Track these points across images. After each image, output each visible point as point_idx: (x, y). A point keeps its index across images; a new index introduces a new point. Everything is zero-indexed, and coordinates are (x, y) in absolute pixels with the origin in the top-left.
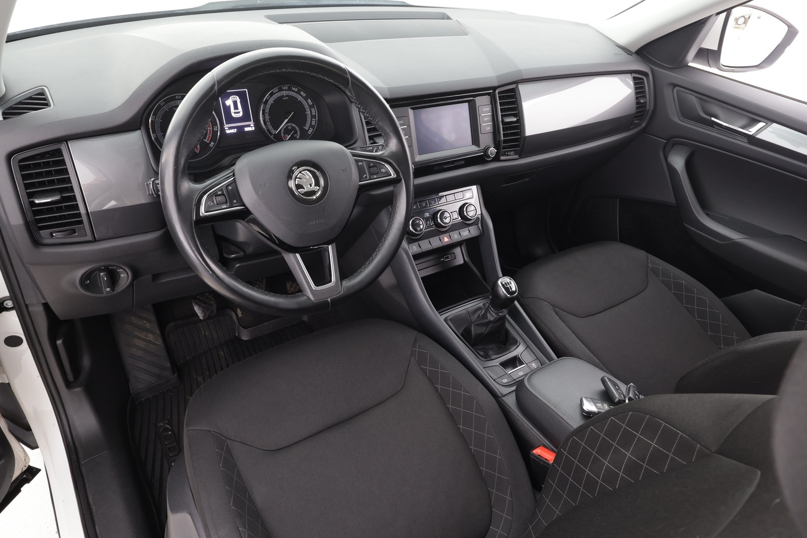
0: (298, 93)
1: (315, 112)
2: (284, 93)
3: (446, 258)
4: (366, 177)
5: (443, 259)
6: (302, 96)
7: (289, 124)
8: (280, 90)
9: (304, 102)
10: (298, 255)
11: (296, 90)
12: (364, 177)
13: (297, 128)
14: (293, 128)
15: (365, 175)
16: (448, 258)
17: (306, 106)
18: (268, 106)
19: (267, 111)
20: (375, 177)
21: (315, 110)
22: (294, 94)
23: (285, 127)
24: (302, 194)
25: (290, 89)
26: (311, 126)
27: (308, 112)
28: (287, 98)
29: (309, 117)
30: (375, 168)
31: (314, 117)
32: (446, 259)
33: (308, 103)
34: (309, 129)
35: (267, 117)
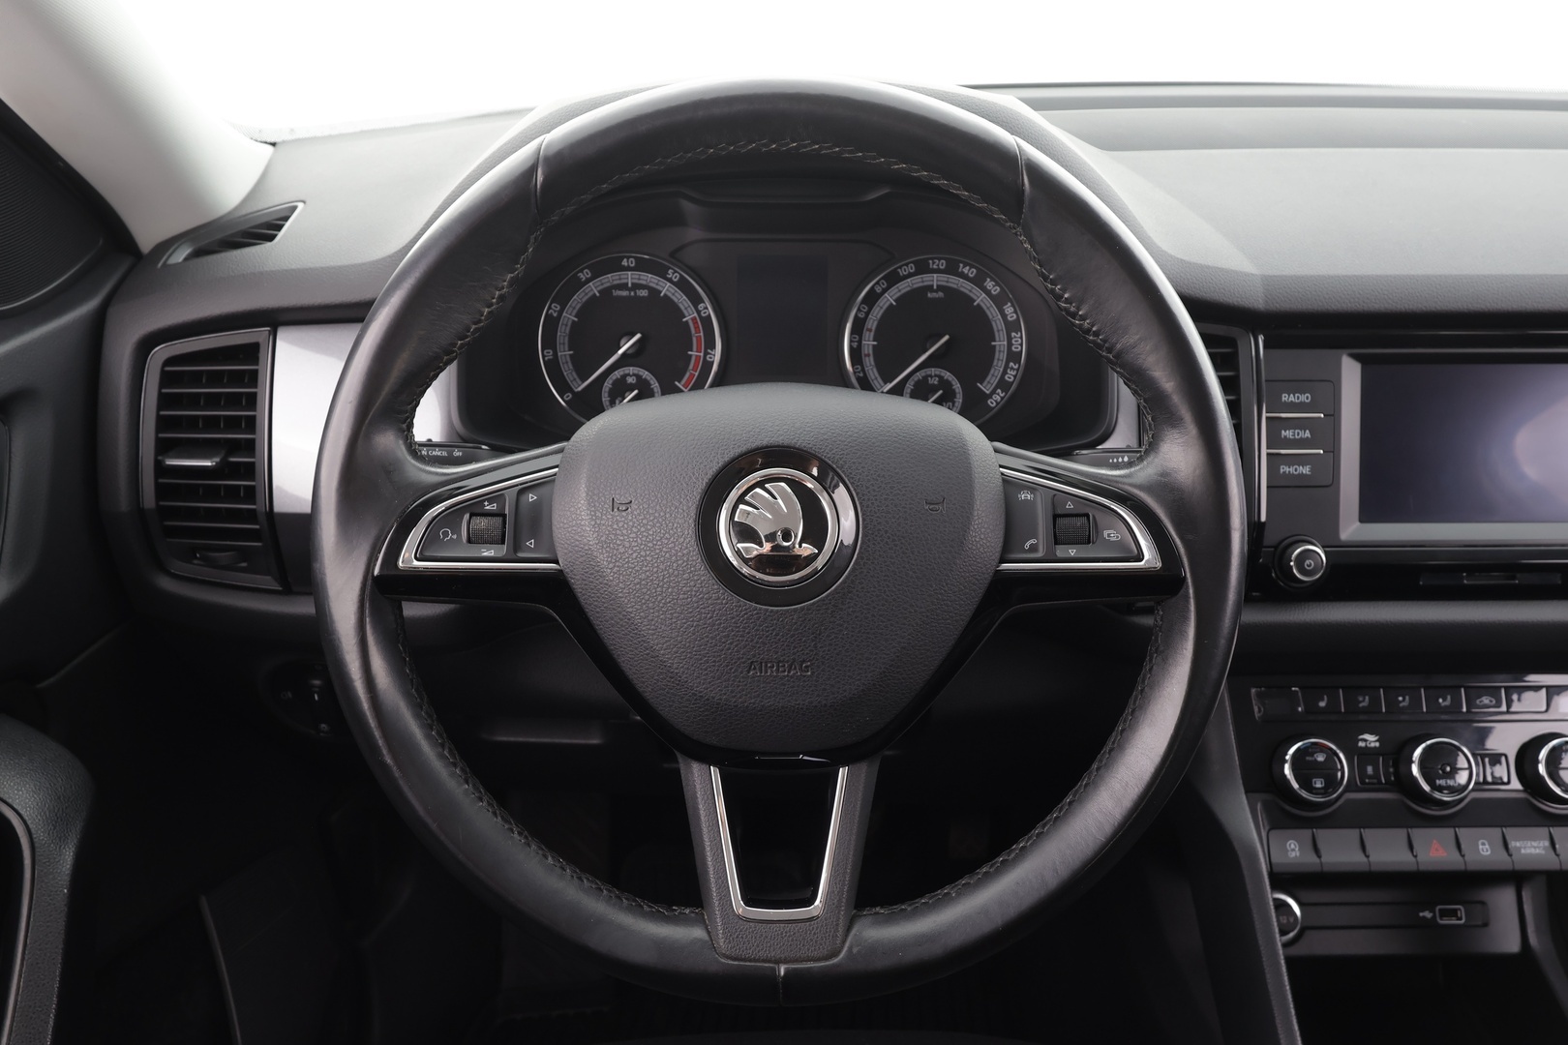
0: (978, 282)
1: (1021, 345)
2: (935, 280)
3: (1444, 914)
4: (1034, 549)
5: (1428, 915)
6: (988, 293)
7: (933, 371)
8: (922, 269)
9: (993, 312)
10: (715, 773)
11: (972, 273)
12: (1027, 545)
13: (957, 386)
14: (945, 384)
15: (1032, 541)
16: (1454, 913)
17: (998, 324)
18: (877, 312)
19: (872, 323)
20: (1072, 552)
21: (1021, 338)
22: (966, 287)
23: (919, 375)
24: (746, 561)
25: (952, 269)
26: (1003, 384)
27: (1000, 343)
28: (941, 294)
29: (1001, 357)
30: (1079, 522)
31: (1014, 357)
32: (1441, 917)
33: (1004, 316)
34: (994, 392)
35: (869, 343)
